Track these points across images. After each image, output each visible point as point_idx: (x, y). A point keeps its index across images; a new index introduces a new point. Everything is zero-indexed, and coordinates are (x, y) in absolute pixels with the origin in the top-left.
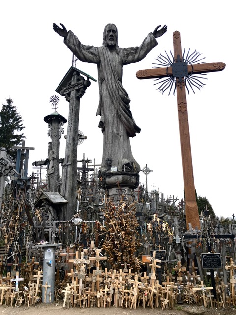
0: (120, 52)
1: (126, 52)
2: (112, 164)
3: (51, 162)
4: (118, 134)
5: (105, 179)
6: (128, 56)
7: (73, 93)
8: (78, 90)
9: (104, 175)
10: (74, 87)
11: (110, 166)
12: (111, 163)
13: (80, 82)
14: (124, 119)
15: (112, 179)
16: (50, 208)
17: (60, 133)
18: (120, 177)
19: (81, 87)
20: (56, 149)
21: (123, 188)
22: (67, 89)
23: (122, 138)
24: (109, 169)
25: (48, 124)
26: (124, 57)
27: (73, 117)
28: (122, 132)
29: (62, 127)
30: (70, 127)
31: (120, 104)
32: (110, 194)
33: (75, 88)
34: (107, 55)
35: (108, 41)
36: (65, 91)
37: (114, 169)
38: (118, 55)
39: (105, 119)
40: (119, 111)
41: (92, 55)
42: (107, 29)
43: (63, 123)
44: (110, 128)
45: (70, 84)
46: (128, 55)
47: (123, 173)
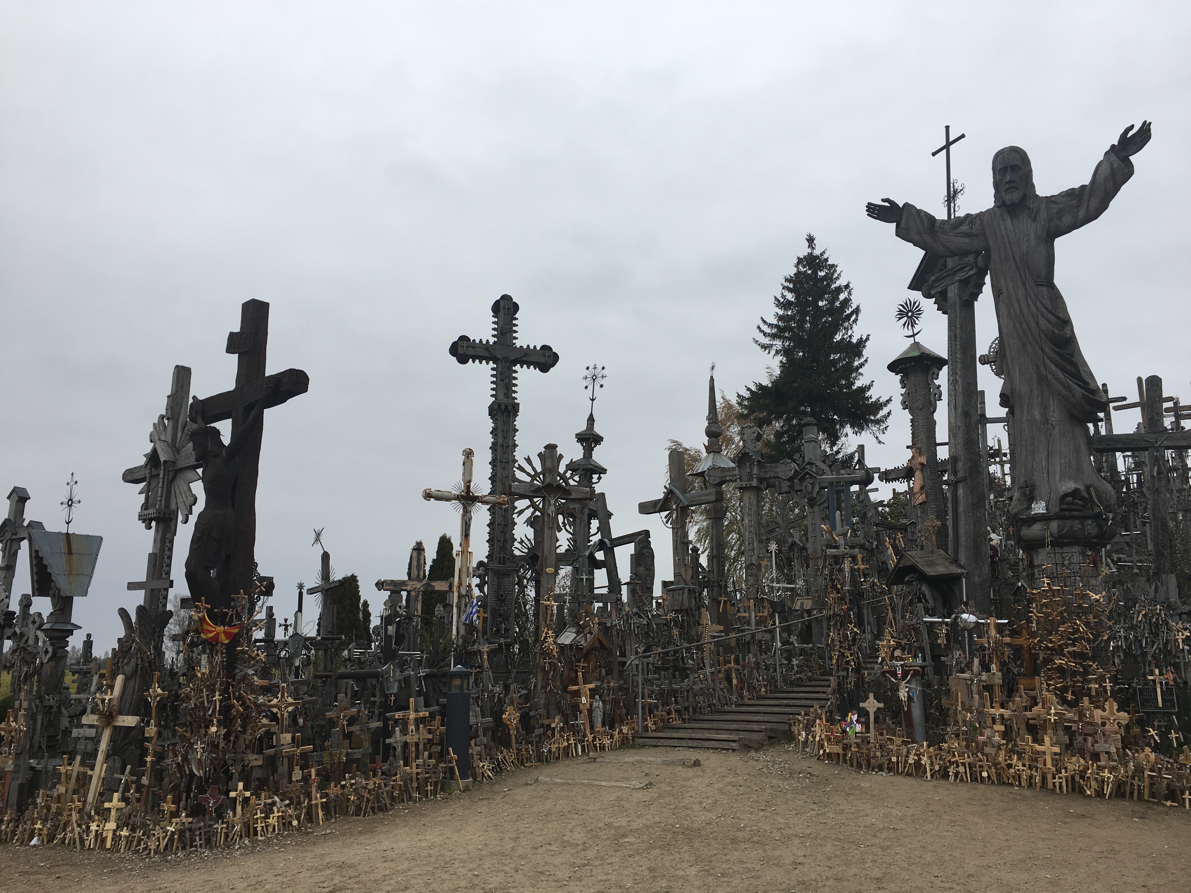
0: (1038, 211)
1: (1055, 208)
2: (1037, 493)
3: (918, 474)
4: (1046, 421)
5: (1019, 530)
6: (1060, 218)
7: (953, 292)
8: (964, 282)
9: (1017, 522)
10: (954, 274)
11: (1031, 499)
12: (1032, 492)
13: (966, 260)
14: (1059, 387)
15: (1037, 528)
16: (924, 588)
17: (932, 399)
18: (1054, 525)
19: (972, 272)
20: (925, 441)
21: (1066, 549)
22: (936, 280)
23: (1057, 428)
24: (1029, 508)
25: (899, 377)
26: (1050, 221)
27: (958, 356)
28: (1055, 415)
29: (937, 382)
30: (952, 383)
31: (1043, 351)
32: (1036, 563)
33: (959, 276)
34: (1004, 232)
35: (1003, 193)
36: (932, 287)
37: (1039, 508)
38: (1034, 220)
39: (1013, 389)
40: (1042, 368)
41: (966, 240)
42: (999, 167)
43: (935, 370)
44: (1026, 410)
45: (945, 266)
46: (1060, 214)
47: (1058, 517)
